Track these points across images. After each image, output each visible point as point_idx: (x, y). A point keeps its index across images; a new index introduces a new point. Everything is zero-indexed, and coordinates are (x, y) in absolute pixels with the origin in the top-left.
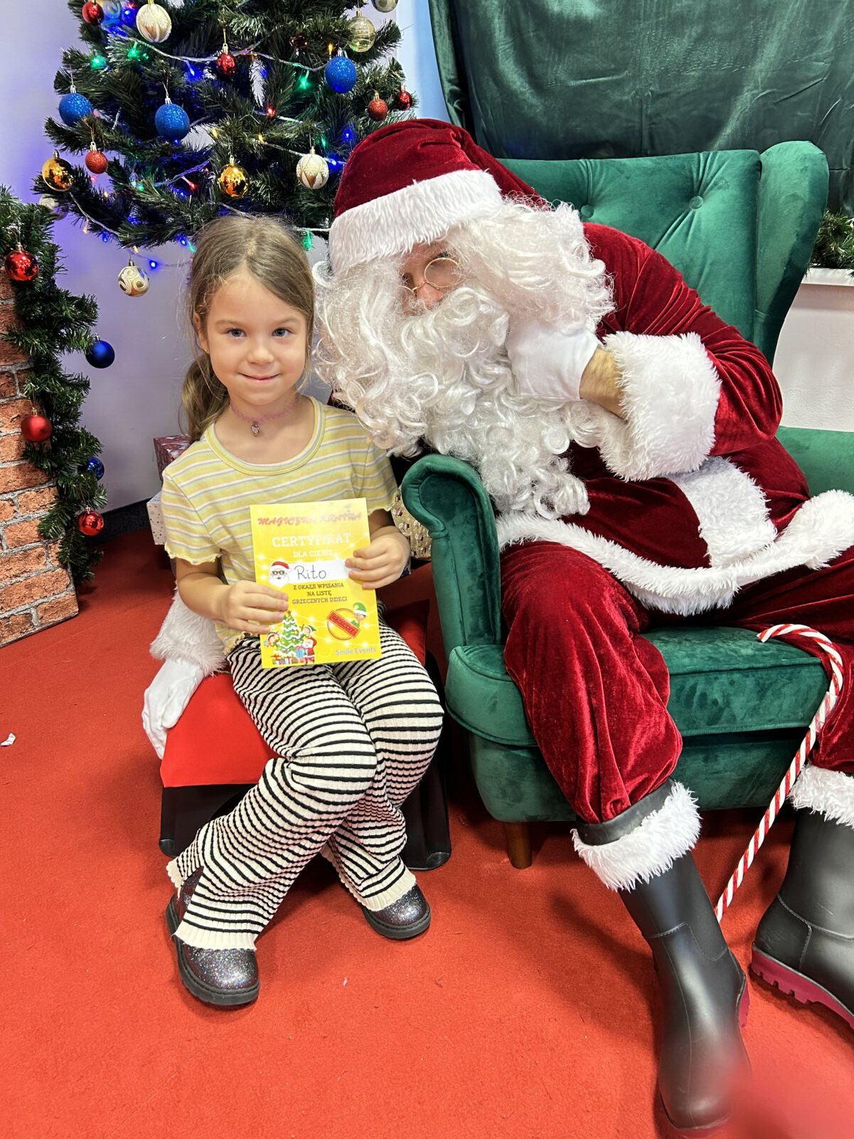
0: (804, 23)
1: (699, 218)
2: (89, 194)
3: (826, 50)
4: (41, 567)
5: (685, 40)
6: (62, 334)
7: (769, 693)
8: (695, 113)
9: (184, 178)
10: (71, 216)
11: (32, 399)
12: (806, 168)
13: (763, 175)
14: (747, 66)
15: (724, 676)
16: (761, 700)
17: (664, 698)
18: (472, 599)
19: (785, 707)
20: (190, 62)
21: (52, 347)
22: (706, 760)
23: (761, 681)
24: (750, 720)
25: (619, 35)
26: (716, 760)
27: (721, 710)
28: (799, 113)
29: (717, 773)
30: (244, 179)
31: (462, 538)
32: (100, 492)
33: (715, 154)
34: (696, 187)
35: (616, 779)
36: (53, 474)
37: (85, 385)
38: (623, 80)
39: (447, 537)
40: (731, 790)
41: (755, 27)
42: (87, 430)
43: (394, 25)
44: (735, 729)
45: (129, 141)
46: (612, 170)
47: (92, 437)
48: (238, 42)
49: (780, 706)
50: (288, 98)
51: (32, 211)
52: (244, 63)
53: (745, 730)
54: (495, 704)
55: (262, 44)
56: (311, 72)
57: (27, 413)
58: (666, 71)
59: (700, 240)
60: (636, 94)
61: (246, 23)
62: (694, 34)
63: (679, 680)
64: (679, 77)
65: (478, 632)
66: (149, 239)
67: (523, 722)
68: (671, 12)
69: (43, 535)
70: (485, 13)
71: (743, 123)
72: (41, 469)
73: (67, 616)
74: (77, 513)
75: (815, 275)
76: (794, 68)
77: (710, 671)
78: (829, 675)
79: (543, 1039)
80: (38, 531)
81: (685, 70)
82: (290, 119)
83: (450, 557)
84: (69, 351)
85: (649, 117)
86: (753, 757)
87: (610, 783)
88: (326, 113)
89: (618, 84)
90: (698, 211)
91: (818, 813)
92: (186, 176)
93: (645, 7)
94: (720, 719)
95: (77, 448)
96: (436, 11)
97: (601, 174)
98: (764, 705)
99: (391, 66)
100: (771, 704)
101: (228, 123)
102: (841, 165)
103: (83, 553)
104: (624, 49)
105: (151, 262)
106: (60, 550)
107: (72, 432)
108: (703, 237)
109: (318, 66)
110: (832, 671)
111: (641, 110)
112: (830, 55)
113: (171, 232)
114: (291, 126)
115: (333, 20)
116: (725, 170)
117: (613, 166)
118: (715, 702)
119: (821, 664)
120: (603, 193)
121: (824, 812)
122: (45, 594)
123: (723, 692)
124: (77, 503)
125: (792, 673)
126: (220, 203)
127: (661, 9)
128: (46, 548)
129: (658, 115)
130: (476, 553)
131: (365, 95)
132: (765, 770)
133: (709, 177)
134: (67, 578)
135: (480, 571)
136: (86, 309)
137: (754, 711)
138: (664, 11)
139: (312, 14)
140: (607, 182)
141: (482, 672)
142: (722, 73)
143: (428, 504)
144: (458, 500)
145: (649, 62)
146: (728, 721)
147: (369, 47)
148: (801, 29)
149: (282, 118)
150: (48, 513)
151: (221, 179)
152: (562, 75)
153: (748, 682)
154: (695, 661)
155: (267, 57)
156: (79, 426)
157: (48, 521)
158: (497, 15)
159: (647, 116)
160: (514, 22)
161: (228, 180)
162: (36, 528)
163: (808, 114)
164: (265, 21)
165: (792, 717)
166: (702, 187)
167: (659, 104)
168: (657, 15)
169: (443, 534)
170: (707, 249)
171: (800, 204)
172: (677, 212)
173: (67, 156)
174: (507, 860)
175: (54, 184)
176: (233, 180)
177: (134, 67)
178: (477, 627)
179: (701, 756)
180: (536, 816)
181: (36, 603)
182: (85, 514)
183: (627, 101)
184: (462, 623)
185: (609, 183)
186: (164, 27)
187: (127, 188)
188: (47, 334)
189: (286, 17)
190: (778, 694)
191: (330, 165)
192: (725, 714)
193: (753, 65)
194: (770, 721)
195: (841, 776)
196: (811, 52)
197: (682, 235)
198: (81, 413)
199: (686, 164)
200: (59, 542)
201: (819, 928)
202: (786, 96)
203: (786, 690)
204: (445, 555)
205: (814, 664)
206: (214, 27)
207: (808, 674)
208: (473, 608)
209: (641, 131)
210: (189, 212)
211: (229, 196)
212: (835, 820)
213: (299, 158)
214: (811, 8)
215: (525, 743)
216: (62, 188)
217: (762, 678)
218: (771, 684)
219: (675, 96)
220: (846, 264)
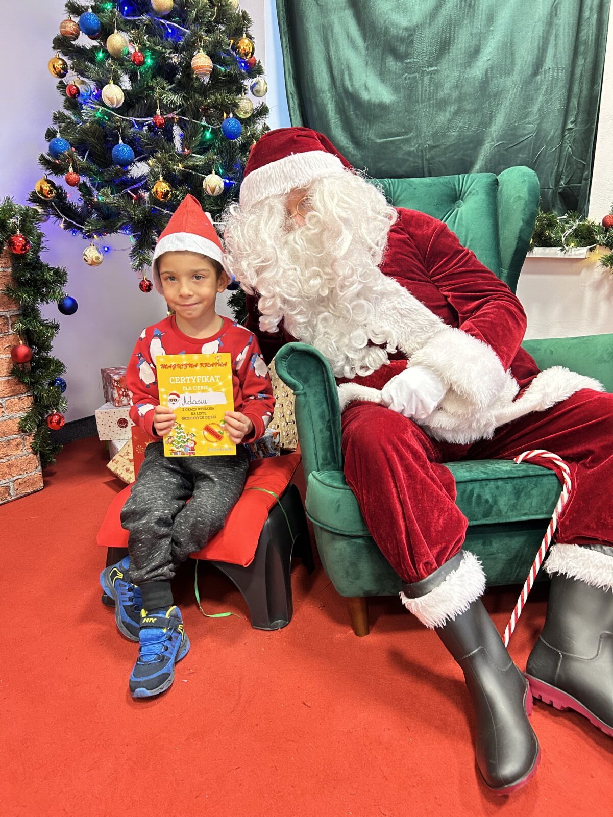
0: (519, 101)
1: (461, 214)
2: (65, 203)
3: (534, 117)
4: (19, 452)
5: (447, 114)
6: (43, 291)
7: (523, 494)
8: (456, 157)
9: (129, 192)
10: (53, 218)
11: (19, 334)
12: (525, 181)
13: (500, 187)
14: (486, 129)
15: (492, 483)
16: (517, 499)
17: (453, 498)
18: (322, 438)
19: (534, 504)
20: (135, 121)
21: (35, 300)
22: (484, 544)
23: (517, 486)
24: (511, 514)
25: (406, 111)
26: (491, 545)
27: (491, 507)
28: (520, 155)
29: (493, 554)
30: (169, 189)
31: (315, 395)
32: (63, 402)
33: (468, 176)
34: (458, 195)
35: (423, 547)
36: (32, 387)
37: (56, 327)
38: (410, 139)
39: (305, 394)
40: (503, 568)
41: (490, 106)
42: (55, 358)
43: (265, 105)
44: (502, 521)
45: (94, 167)
46: (405, 184)
47: (60, 362)
48: (166, 108)
49: (531, 503)
50: (197, 143)
51: (28, 210)
52: (169, 123)
53: (508, 520)
54: (339, 506)
55: (181, 111)
56: (212, 128)
57: (15, 344)
58: (437, 132)
59: (462, 225)
60: (419, 146)
61: (172, 98)
62: (452, 110)
63: (462, 486)
64: (444, 136)
65: (326, 462)
66: (105, 228)
67: (358, 518)
68: (438, 97)
69: (22, 429)
70: (322, 101)
71: (486, 162)
72: (23, 383)
73: (35, 489)
74: (46, 416)
75: (538, 252)
76: (515, 129)
77: (482, 480)
78: (562, 482)
79: (380, 742)
80: (18, 426)
81: (448, 131)
82: (199, 156)
83: (307, 408)
84: (47, 303)
85: (428, 160)
86: (516, 542)
87: (420, 550)
88: (222, 152)
89: (407, 141)
90: (460, 209)
91: (562, 574)
92: (130, 190)
93: (422, 95)
94: (491, 513)
95: (48, 369)
96: (291, 101)
97: (398, 187)
98: (520, 503)
99: (263, 128)
100: (524, 502)
101: (159, 155)
102: (549, 186)
103: (48, 445)
104: (409, 120)
105: (104, 248)
106: (33, 441)
107: (46, 358)
108: (464, 223)
109: (217, 125)
110: (564, 479)
111: (422, 156)
112: (537, 120)
113: (120, 224)
114: (199, 160)
115: (227, 96)
116: (476, 183)
117: (405, 182)
118: (487, 501)
119: (555, 475)
120: (400, 198)
121: (566, 573)
122: (21, 472)
123: (492, 494)
124: (48, 407)
125: (536, 481)
126: (153, 206)
127: (431, 96)
128: (23, 439)
129: (433, 158)
130: (325, 405)
131: (247, 142)
132: (525, 552)
133: (466, 188)
134: (37, 461)
135: (327, 418)
136: (60, 276)
137: (514, 507)
138: (433, 97)
139: (213, 94)
140: (402, 192)
141: (331, 484)
142: (471, 133)
143: (292, 372)
144: (313, 369)
145: (426, 128)
146: (497, 515)
147: (249, 115)
148: (518, 105)
149: (193, 155)
150: (26, 414)
151: (154, 190)
152: (373, 137)
153: (508, 487)
154: (472, 474)
155: (185, 118)
156: (51, 354)
157: (26, 420)
158: (330, 102)
159: (426, 160)
160: (341, 106)
161: (158, 190)
162: (17, 425)
163: (525, 156)
164: (184, 97)
165: (540, 511)
166: (462, 195)
167: (433, 152)
168: (429, 99)
169: (303, 392)
170: (467, 231)
171: (523, 202)
172: (448, 209)
173: (53, 178)
174: (352, 631)
175: (43, 195)
176: (162, 190)
177: (99, 122)
178: (327, 458)
179: (481, 542)
180: (371, 591)
181: (14, 479)
182: (52, 415)
183: (414, 150)
184: (316, 454)
185: (403, 192)
186: (119, 98)
187: (91, 200)
188: (33, 291)
189: (197, 96)
190: (529, 495)
191: (225, 183)
192: (494, 509)
193: (490, 128)
194: (525, 514)
195: (575, 547)
196: (525, 119)
197: (452, 223)
198: (52, 347)
199: (451, 181)
200: (32, 435)
201: (567, 654)
202: (511, 145)
203: (533, 492)
204: (304, 407)
205: (551, 475)
206: (151, 101)
207: (547, 482)
208: (323, 444)
209: (423, 168)
210: (132, 210)
211: (159, 200)
212: (573, 577)
213: (204, 178)
214: (523, 92)
215: (360, 533)
216: (48, 197)
217: (517, 484)
218: (523, 488)
219: (443, 147)
220: (556, 244)
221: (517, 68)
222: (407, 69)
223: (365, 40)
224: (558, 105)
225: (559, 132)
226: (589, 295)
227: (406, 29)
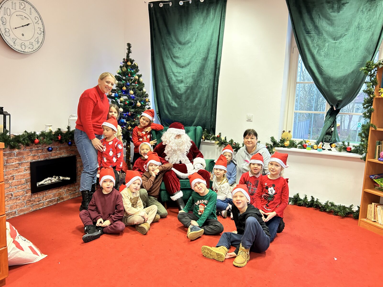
0: (202, 111)
5: (189, 111)
8: (191, 120)
12: (200, 129)
13: (196, 130)
14: (196, 115)
20: (124, 114)
25: (180, 109)
28: (203, 121)
33: (191, 127)
34: (188, 131)
38: (181, 115)
41: (197, 111)
60: (183, 117)
61: (132, 110)
64: (188, 115)
68: (187, 108)
70: (162, 104)
71: (195, 123)
76: (202, 116)
90: (189, 133)
93: (183, 107)
102: (209, 127)
104: (181, 111)
111: (184, 119)
112: (206, 115)
118: (185, 184)
126: (127, 131)
129: (186, 120)
133: (190, 130)
142: (193, 115)
149: (136, 120)
151: (128, 128)
152: (173, 113)
158: (164, 105)
167: (186, 118)
168: (185, 108)
171: (199, 134)
176: (130, 128)
180: (167, 200)
192: (186, 186)
196: (204, 114)
202: (201, 119)
209: (184, 121)
214: (203, 109)
219: (188, 117)
220: (209, 140)
221: (202, 105)
222: (181, 101)
223: (172, 94)
224: (210, 113)
225: (210, 117)
226: (216, 150)
227: (180, 94)
